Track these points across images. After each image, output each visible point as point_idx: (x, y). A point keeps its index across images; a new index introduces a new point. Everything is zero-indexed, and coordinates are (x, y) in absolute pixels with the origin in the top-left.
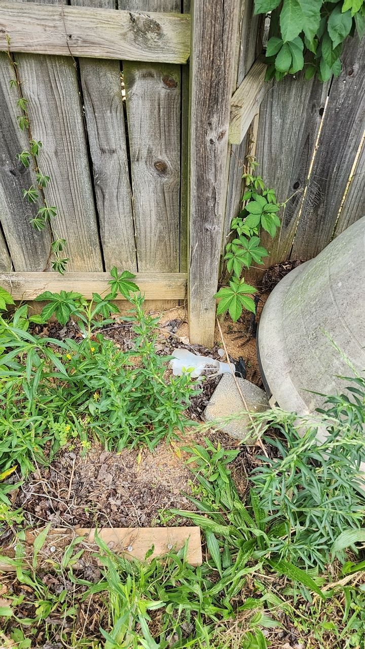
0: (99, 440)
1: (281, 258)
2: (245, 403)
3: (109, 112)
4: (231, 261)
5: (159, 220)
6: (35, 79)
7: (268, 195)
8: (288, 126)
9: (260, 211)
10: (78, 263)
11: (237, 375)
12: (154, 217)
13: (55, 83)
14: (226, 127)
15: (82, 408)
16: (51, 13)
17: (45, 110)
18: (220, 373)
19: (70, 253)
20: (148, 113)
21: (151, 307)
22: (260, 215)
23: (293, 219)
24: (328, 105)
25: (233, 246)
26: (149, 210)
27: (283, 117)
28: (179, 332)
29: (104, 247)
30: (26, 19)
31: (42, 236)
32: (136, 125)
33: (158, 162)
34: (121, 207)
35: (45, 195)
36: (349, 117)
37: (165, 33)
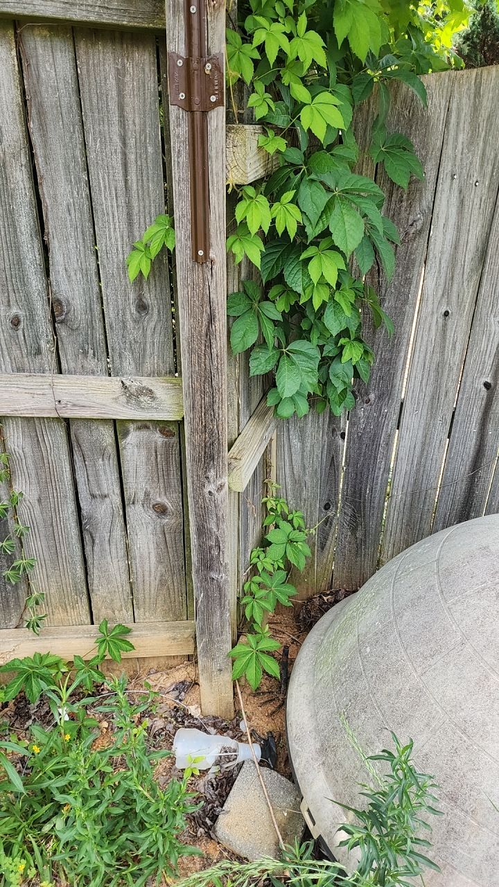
0: (67, 878)
1: (321, 586)
2: (271, 808)
3: (100, 460)
4: (250, 606)
5: (160, 562)
6: (21, 434)
7: (295, 519)
8: (309, 449)
9: (285, 539)
10: (60, 615)
11: (261, 763)
12: (153, 559)
13: (42, 437)
14: (225, 480)
15: (46, 828)
16: (40, 384)
17: (30, 461)
18: (239, 760)
19: (49, 604)
20: (144, 459)
21: (152, 664)
22: (285, 545)
23: (328, 542)
24: (349, 429)
25: (253, 586)
26: (147, 552)
27: (302, 441)
28: (188, 699)
29: (92, 595)
30: (13, 389)
31: (16, 587)
32: (131, 471)
33: (157, 504)
34: (113, 551)
35: (24, 543)
36: (373, 441)
37: (158, 396)
